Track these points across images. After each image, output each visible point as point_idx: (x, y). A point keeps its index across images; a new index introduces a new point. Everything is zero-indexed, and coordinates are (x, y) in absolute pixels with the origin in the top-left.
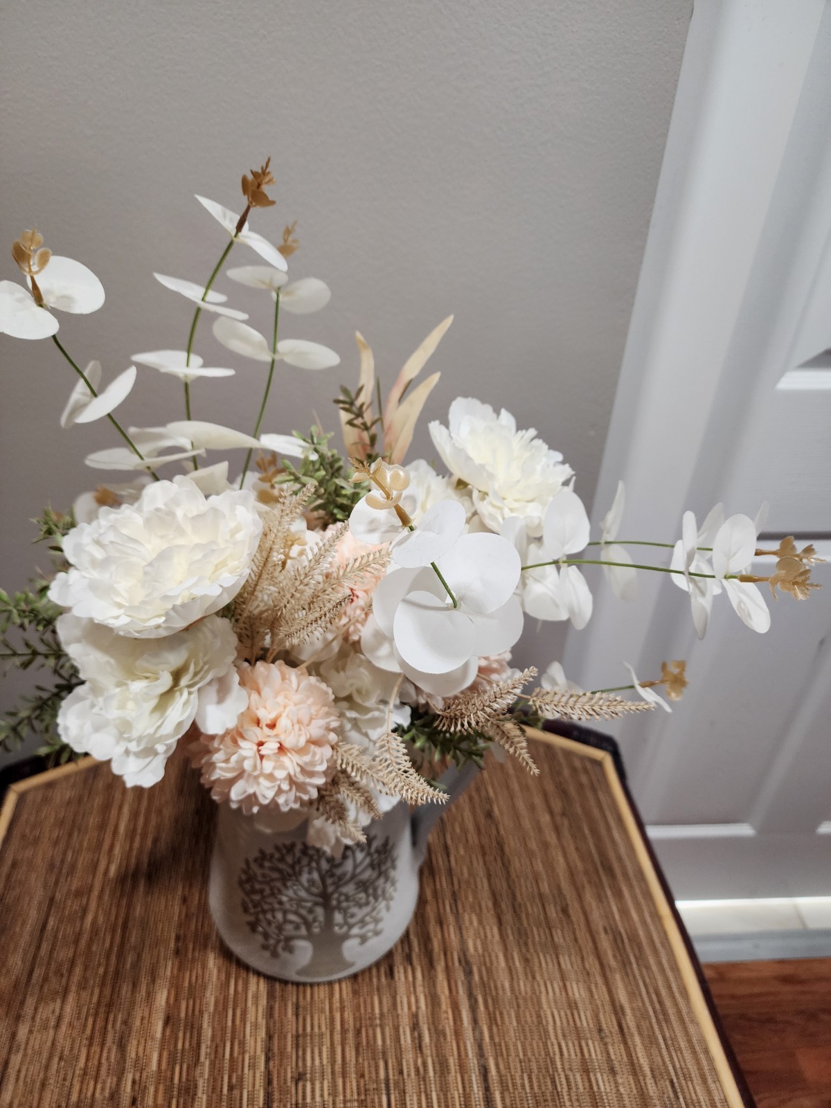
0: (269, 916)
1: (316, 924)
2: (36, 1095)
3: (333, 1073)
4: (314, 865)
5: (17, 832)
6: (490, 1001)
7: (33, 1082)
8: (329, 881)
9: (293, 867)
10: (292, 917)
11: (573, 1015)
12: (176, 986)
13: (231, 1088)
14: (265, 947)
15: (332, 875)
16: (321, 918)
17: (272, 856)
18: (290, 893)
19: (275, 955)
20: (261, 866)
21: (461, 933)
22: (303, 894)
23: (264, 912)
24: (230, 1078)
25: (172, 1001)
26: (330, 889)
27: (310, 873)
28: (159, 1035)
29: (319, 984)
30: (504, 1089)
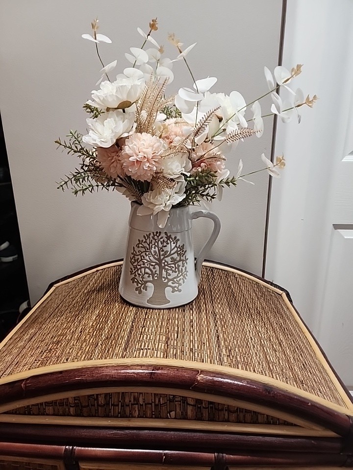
0: (139, 272)
1: (156, 275)
2: (45, 336)
3: (157, 327)
4: (156, 244)
5: (53, 294)
6: (223, 323)
7: (45, 334)
8: (162, 253)
9: (149, 245)
10: (147, 270)
11: (258, 333)
12: (102, 309)
13: (117, 328)
14: (137, 289)
15: (163, 251)
16: (158, 272)
17: (142, 241)
18: (147, 258)
19: (140, 292)
20: (139, 247)
21: (213, 307)
22: (152, 258)
23: (138, 270)
24: (118, 326)
25: (100, 312)
26: (162, 257)
27: (155, 248)
28: (94, 319)
29: (155, 309)
30: (225, 340)
